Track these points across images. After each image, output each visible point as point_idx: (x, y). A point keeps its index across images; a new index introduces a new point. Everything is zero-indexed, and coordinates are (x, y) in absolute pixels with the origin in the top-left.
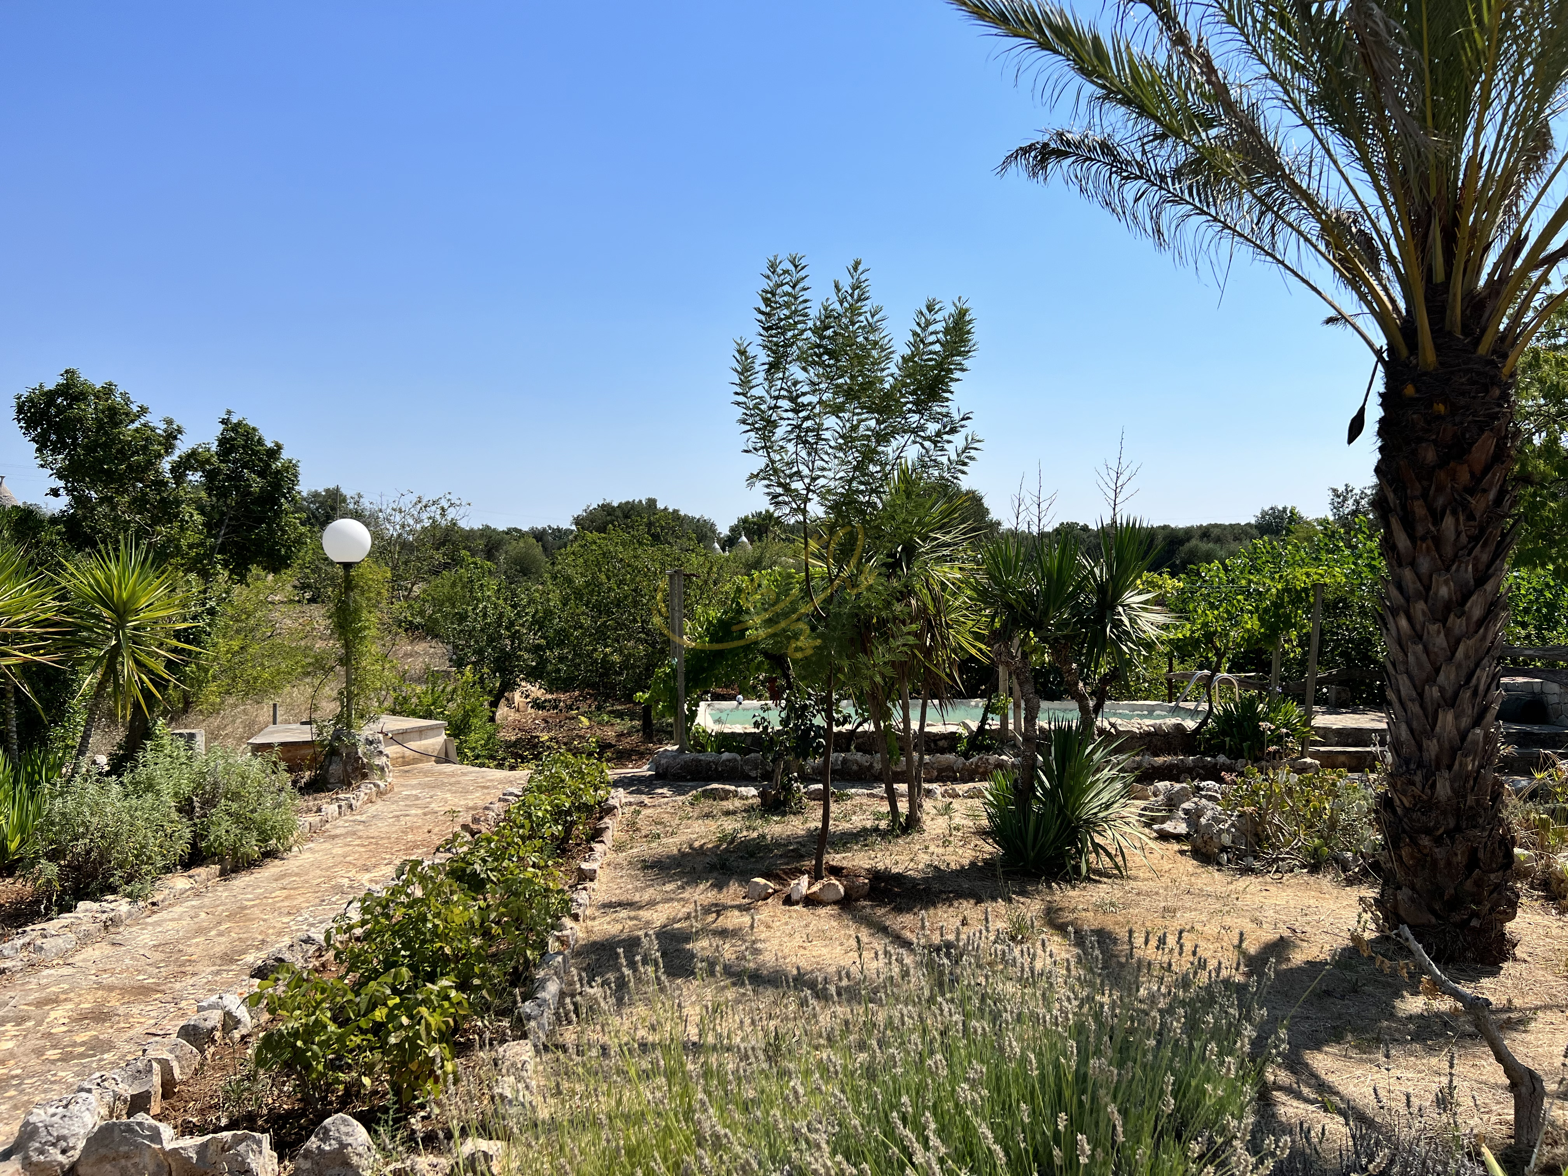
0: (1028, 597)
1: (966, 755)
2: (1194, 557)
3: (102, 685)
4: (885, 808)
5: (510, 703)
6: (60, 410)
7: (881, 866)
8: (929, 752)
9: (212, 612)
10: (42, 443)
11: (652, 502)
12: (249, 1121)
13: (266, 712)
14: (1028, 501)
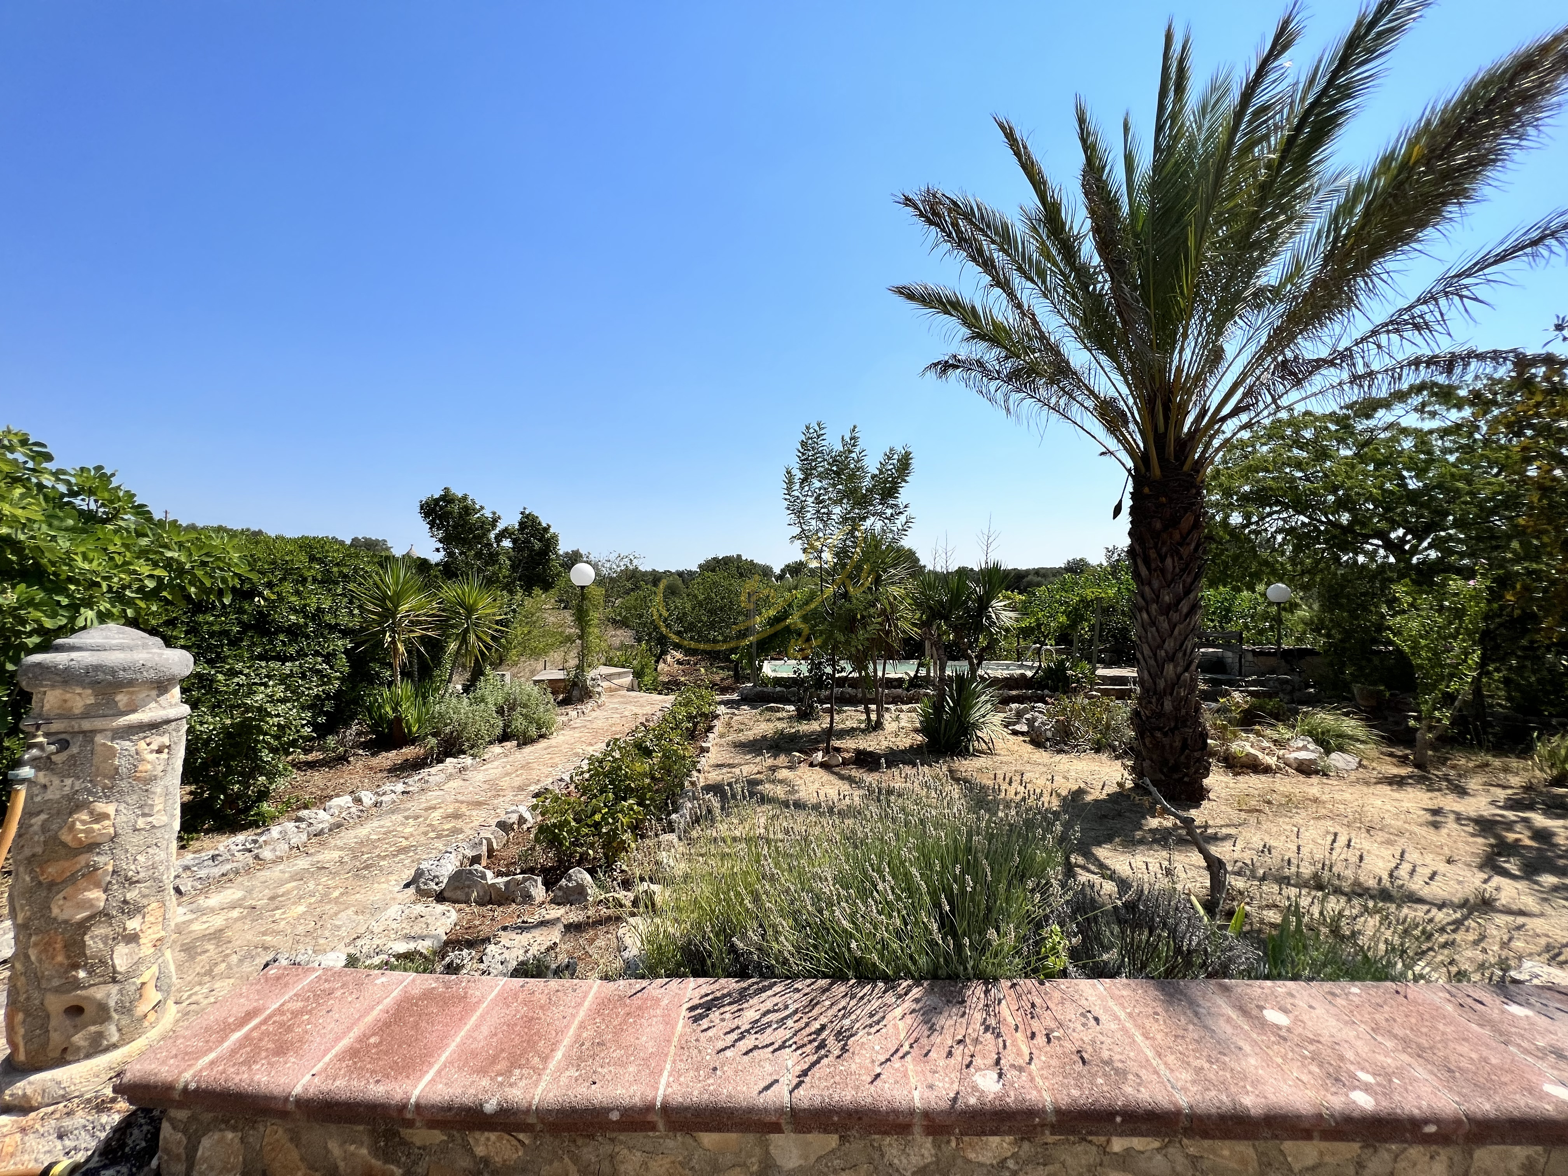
0: (940, 602)
1: (908, 690)
2: (1030, 584)
3: (459, 648)
4: (864, 717)
5: (665, 662)
6: (441, 508)
7: (861, 747)
8: (888, 688)
9: (514, 611)
10: (432, 524)
11: (739, 556)
12: (532, 870)
13: (541, 665)
14: (940, 552)
